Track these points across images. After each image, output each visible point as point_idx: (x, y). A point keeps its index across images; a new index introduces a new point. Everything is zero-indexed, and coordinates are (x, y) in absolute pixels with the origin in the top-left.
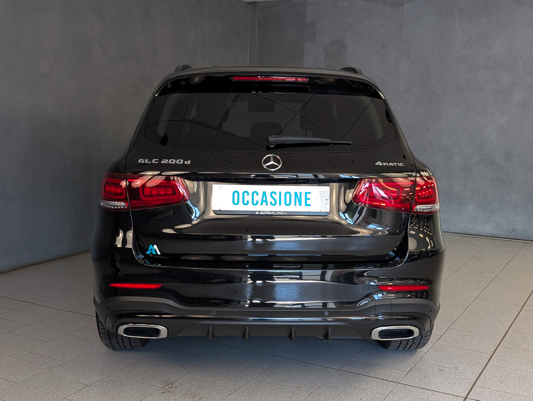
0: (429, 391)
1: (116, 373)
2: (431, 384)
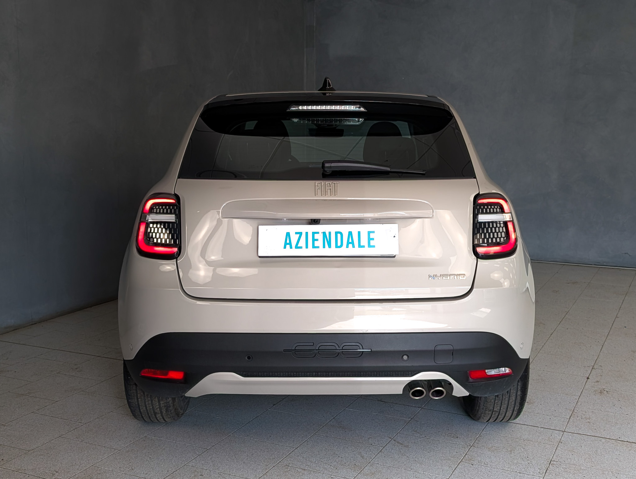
0: (602, 438)
1: (234, 433)
2: (600, 431)
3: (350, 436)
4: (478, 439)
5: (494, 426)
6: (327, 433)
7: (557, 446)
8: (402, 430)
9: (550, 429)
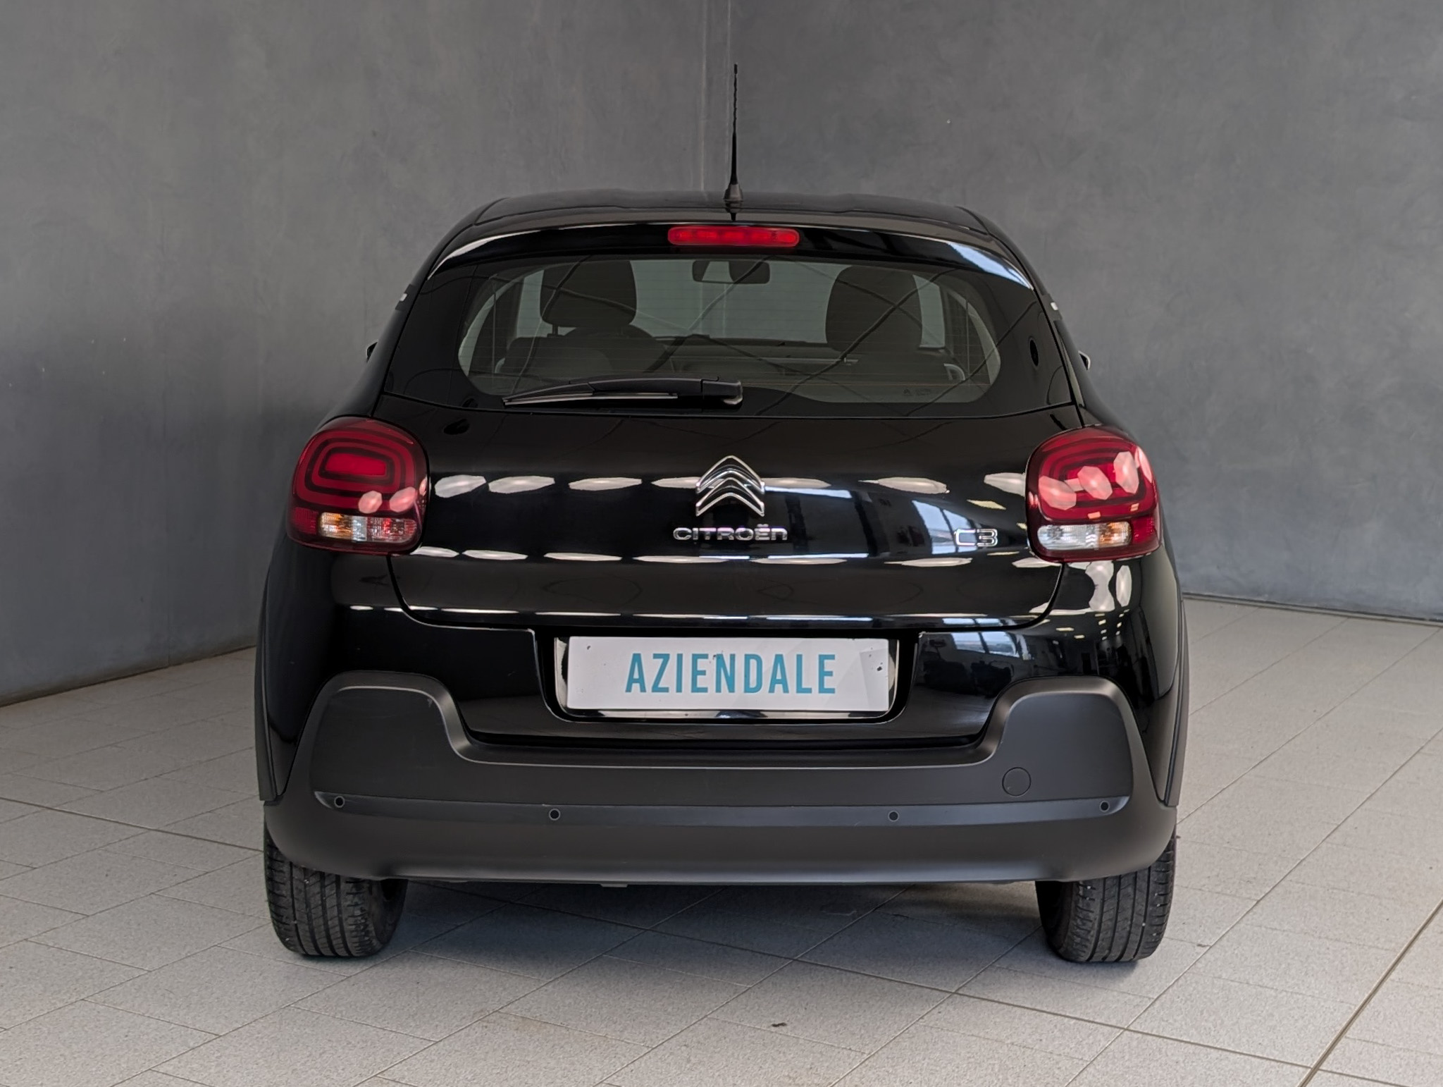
0: (1212, 1050)
2: (1218, 1032)
3: (582, 1019)
4: (898, 1038)
5: (955, 1009)
6: (529, 1011)
7: (1088, 1063)
8: (719, 1011)
9: (1093, 1022)
